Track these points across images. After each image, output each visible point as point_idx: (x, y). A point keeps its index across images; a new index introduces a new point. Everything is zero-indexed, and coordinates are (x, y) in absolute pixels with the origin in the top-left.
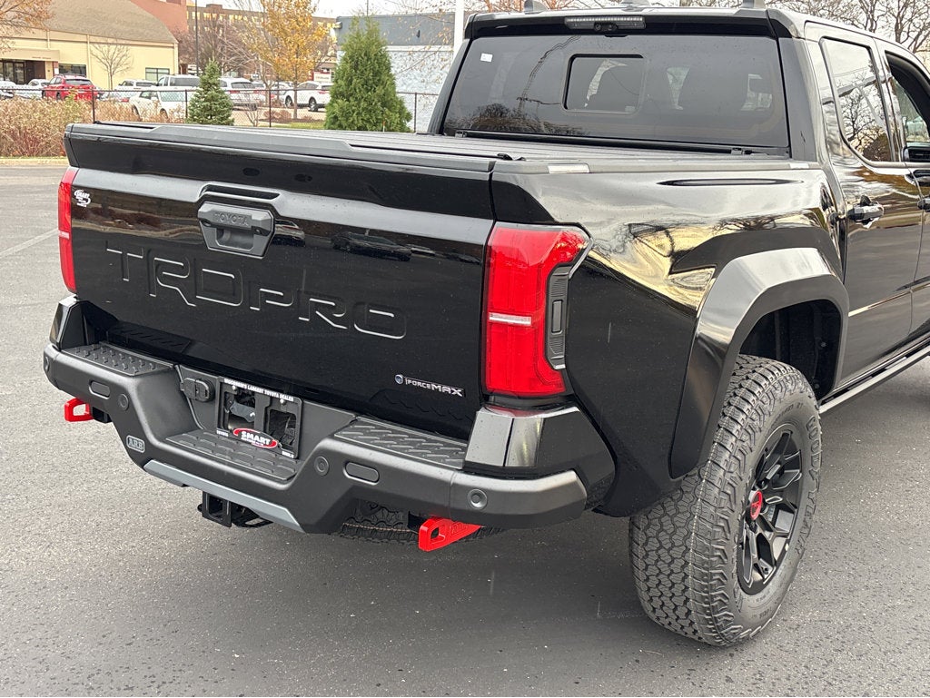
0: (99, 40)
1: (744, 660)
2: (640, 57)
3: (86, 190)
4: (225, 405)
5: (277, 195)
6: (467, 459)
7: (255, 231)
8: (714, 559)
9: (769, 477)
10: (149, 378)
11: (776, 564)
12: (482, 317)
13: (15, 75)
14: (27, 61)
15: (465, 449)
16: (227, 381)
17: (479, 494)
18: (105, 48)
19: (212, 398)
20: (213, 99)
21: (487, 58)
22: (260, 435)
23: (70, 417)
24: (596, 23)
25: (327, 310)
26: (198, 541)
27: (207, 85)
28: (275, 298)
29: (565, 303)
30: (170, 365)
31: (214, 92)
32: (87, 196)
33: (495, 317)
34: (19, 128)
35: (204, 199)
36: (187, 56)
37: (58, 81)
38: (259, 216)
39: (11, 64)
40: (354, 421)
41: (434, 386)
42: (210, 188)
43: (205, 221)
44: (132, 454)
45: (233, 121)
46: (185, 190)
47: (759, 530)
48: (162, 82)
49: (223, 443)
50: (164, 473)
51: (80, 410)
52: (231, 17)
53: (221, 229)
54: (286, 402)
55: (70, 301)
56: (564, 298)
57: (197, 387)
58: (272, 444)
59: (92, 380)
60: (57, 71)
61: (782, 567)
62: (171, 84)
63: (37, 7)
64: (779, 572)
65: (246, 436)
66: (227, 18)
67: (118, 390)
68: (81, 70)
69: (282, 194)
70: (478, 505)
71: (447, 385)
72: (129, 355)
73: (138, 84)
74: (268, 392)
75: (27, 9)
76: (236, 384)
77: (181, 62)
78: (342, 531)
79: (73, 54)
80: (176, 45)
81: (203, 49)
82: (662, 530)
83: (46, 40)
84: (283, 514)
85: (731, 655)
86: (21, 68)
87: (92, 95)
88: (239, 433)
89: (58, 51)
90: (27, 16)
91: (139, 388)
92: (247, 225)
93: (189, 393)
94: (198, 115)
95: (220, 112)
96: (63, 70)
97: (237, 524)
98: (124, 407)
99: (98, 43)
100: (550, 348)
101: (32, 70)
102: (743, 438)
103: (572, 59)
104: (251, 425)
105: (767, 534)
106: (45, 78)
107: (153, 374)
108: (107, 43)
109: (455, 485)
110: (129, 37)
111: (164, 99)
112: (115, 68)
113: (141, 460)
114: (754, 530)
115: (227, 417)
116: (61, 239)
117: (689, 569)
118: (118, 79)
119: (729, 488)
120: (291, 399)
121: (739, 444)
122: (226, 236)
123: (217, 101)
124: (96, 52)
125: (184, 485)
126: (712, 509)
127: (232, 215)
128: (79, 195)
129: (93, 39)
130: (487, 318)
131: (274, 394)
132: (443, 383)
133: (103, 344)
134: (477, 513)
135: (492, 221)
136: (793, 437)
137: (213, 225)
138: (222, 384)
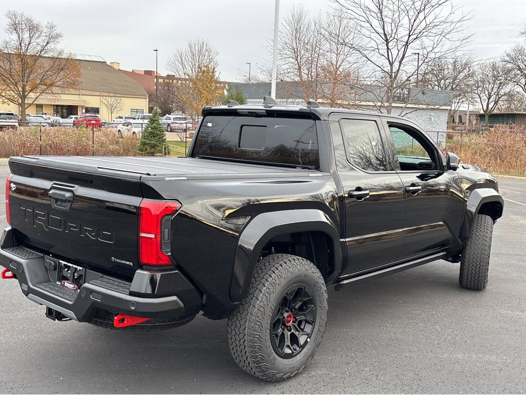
0: (106, 94)
1: (279, 388)
2: (266, 126)
3: (15, 183)
4: (61, 271)
5: (74, 187)
6: (131, 290)
7: (66, 201)
8: (255, 339)
9: (296, 307)
10: (32, 260)
11: (303, 347)
12: (138, 235)
13: (62, 112)
14: (69, 106)
15: (130, 286)
16: (61, 261)
17: (133, 303)
18: (109, 99)
19: (55, 269)
20: (155, 128)
21: (210, 125)
22: (71, 284)
23: (4, 277)
24: (249, 112)
25: (90, 232)
26: (65, 335)
27: (152, 121)
28: (73, 226)
29: (170, 229)
30: (42, 255)
31: (155, 124)
32: (14, 186)
33: (143, 235)
34: (54, 143)
35: (52, 188)
36: (154, 103)
37: (82, 116)
38: (68, 195)
39: (60, 107)
40: (102, 277)
41: (124, 262)
42: (55, 184)
43: (51, 197)
44: (23, 291)
45: (165, 139)
46: (46, 184)
47: (292, 331)
48: (137, 117)
49: (58, 287)
50: (36, 300)
51: (9, 274)
52: (180, 82)
53: (57, 200)
54: (80, 270)
55: (9, 228)
56: (170, 227)
57: (50, 264)
58: (74, 287)
59: (11, 261)
60: (84, 111)
61: (306, 348)
62: (141, 119)
63: (73, 78)
64: (304, 351)
65: (66, 284)
66: (178, 82)
67: (19, 264)
68: (97, 111)
69: (77, 186)
70: (133, 308)
71: (128, 261)
72: (28, 251)
73: (125, 118)
74: (74, 266)
75: (68, 80)
76: (63, 263)
77: (150, 106)
78: (101, 324)
79: (92, 101)
80: (147, 97)
81: (162, 99)
82: (236, 326)
83: (79, 95)
84: (71, 313)
85: (275, 386)
86: (66, 109)
87: (99, 124)
88: (64, 283)
89: (85, 100)
90: (68, 83)
91: (27, 264)
92: (64, 198)
93: (48, 267)
94: (147, 136)
95: (158, 135)
96: (88, 110)
97: (58, 320)
98: (21, 272)
99: (105, 96)
100: (163, 247)
101: (71, 110)
102: (270, 288)
103: (242, 126)
104: (68, 280)
105: (297, 333)
106: (77, 115)
107: (35, 258)
108: (110, 96)
109: (126, 300)
110: (122, 93)
111: (135, 127)
112: (114, 110)
113: (26, 293)
114: (290, 330)
115: (61, 277)
116: (6, 203)
117: (246, 343)
118: (115, 115)
119: (262, 308)
120: (81, 268)
121: (268, 290)
122: (59, 203)
123: (157, 129)
124: (104, 101)
125: (41, 304)
126: (254, 317)
127: (59, 194)
128: (12, 185)
129: (103, 94)
130: (139, 235)
131: (76, 266)
132: (126, 261)
133: (21, 246)
134: (133, 311)
135: (142, 198)
136: (306, 290)
137: (54, 198)
138: (59, 262)
